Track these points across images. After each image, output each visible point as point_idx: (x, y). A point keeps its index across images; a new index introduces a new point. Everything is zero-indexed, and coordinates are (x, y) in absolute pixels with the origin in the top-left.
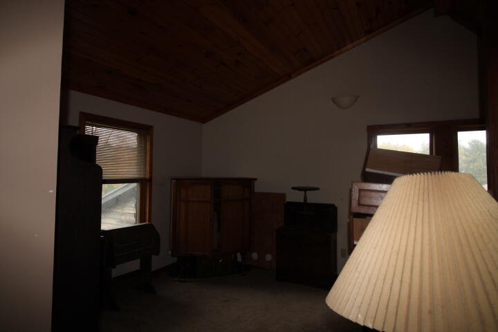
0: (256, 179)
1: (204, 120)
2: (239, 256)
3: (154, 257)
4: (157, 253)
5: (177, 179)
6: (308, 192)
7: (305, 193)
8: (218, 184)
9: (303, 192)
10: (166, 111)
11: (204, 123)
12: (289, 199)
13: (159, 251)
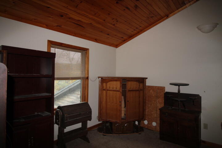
0: (147, 78)
1: (117, 46)
2: (137, 123)
3: (88, 121)
4: (90, 120)
5: (102, 78)
6: (180, 87)
7: (179, 87)
8: (124, 81)
9: (178, 87)
10: (96, 40)
11: (117, 48)
12: (167, 90)
13: (91, 119)
